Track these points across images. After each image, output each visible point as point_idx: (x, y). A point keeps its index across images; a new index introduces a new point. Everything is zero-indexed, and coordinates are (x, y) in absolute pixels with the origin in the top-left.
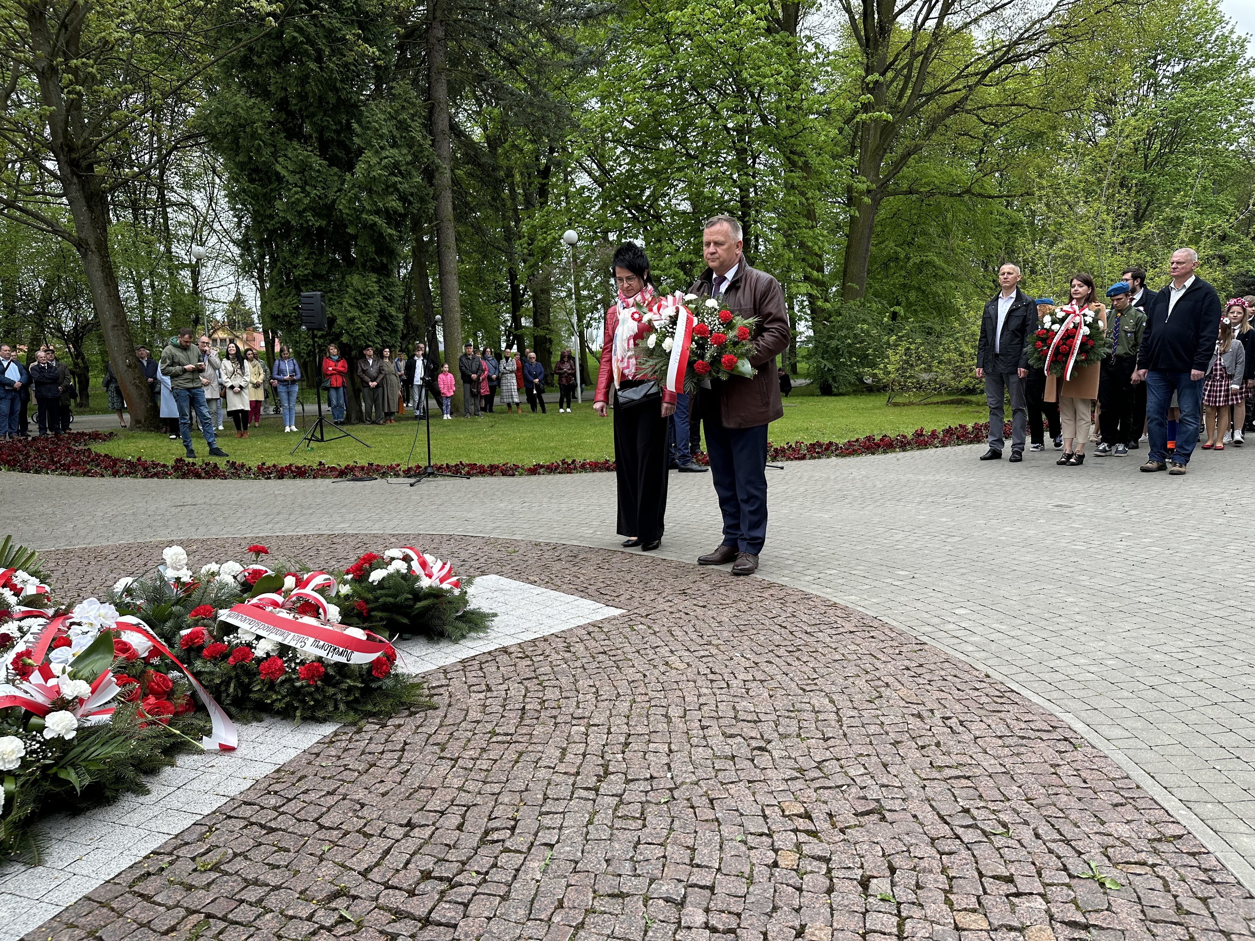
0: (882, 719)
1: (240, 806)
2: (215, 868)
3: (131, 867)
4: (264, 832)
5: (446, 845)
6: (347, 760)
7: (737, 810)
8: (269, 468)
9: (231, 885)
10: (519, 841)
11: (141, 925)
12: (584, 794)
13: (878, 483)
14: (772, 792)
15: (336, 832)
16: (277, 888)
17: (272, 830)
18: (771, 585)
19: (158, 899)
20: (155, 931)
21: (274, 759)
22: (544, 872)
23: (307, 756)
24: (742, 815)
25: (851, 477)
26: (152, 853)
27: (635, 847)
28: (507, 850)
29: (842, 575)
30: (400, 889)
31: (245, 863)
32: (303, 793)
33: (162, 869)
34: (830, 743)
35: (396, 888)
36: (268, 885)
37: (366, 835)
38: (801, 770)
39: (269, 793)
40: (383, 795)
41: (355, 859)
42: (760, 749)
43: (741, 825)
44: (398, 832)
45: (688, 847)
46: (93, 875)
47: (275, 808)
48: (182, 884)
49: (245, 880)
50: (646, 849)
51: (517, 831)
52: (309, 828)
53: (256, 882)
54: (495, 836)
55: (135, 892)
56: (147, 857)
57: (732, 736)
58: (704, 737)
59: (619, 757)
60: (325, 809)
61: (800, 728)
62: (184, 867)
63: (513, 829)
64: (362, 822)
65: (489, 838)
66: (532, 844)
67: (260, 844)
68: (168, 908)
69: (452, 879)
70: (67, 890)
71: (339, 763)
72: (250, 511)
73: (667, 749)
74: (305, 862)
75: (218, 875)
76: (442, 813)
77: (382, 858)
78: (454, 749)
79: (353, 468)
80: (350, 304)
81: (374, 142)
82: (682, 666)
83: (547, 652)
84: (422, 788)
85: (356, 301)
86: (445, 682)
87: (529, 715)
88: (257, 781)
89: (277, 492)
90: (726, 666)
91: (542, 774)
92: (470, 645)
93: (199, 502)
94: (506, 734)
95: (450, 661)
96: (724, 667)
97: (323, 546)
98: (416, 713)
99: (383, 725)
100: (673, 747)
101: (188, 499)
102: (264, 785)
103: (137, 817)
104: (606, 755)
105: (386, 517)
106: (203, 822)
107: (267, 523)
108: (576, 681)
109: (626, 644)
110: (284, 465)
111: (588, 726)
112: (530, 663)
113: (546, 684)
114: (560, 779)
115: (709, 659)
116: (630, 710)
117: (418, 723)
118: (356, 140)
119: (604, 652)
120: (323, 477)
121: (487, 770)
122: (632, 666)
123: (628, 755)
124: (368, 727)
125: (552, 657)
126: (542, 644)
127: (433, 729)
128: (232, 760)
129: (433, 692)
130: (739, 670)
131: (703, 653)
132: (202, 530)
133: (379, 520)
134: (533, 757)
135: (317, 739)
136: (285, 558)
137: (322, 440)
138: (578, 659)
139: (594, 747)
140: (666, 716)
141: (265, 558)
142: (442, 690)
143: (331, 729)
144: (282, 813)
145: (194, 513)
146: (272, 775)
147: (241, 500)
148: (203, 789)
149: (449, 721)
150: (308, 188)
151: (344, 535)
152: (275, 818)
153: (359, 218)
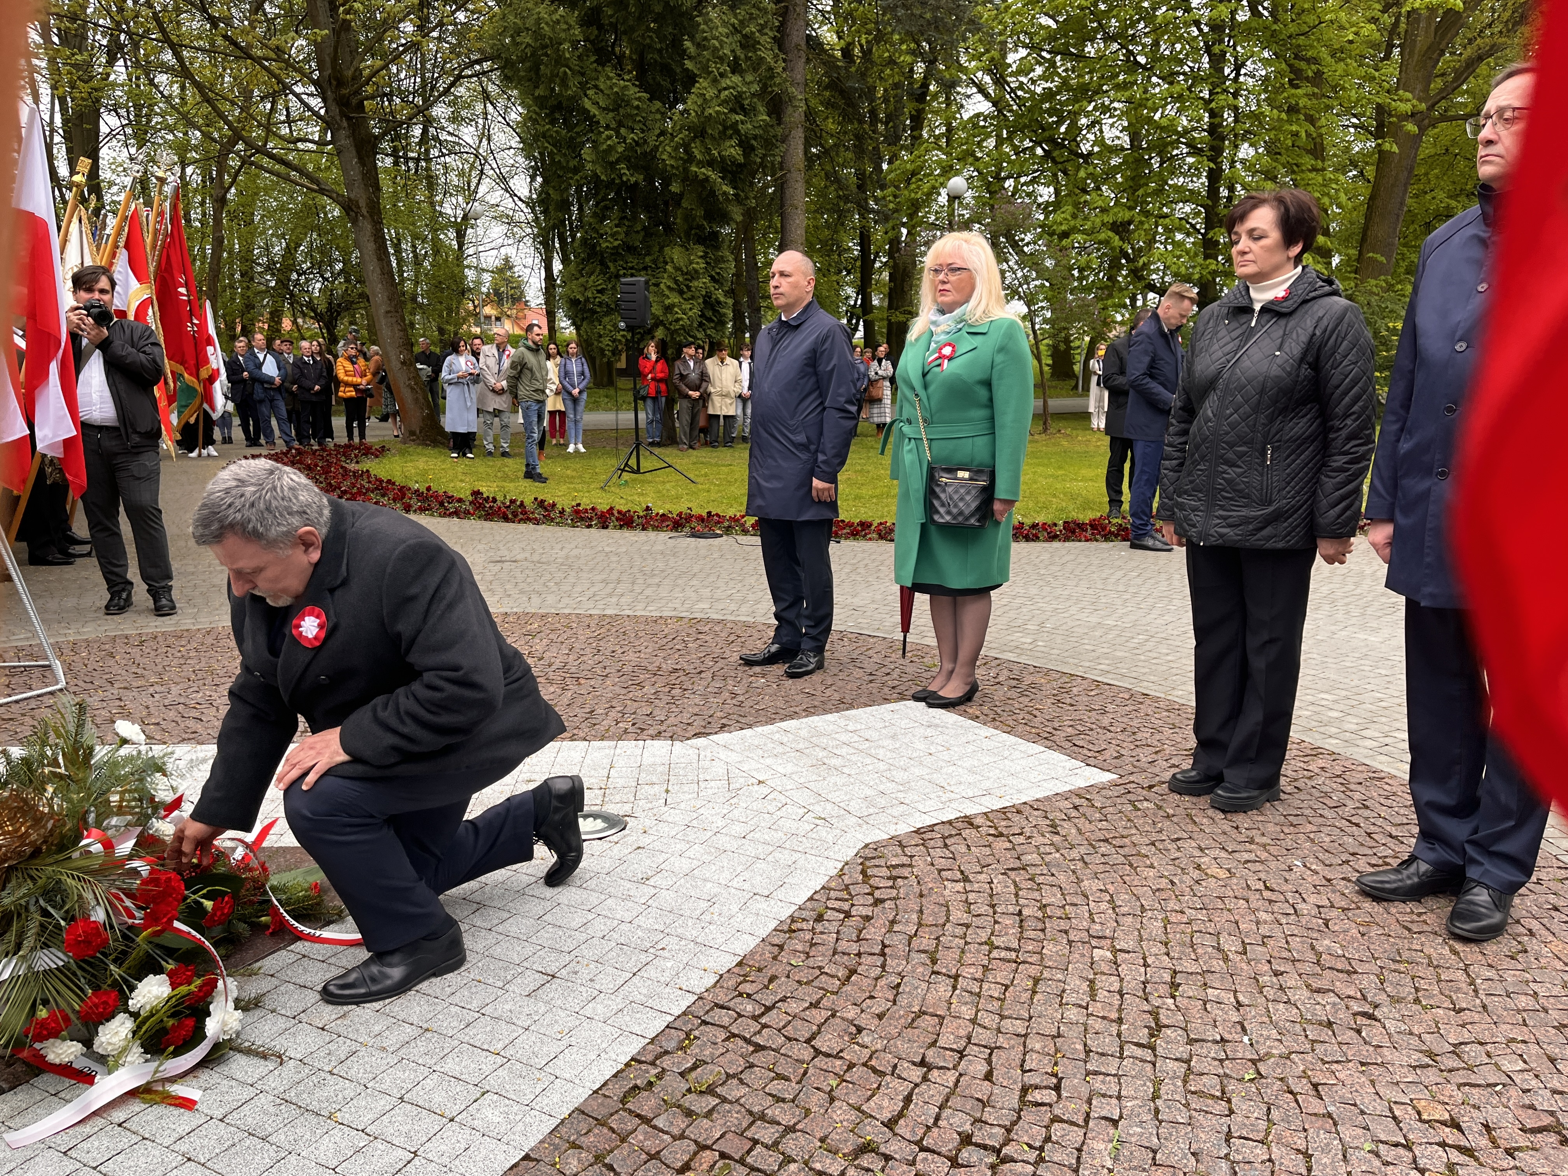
0: (1533, 986)
1: (712, 1009)
2: (710, 1091)
3: (615, 1076)
4: (751, 1049)
5: (978, 1100)
6: (819, 961)
7: (1355, 1105)
8: (586, 511)
9: (736, 1118)
10: (1071, 1109)
11: (652, 1157)
12: (1139, 1052)
14: (1397, 1083)
15: (838, 1063)
16: (791, 1129)
17: (759, 1048)
19: (660, 1122)
20: (668, 1166)
21: (730, 947)
22: (1115, 1159)
23: (769, 948)
24: (1362, 1112)
26: (632, 1059)
27: (1227, 1141)
28: (1056, 1119)
30: (939, 1154)
31: (744, 1090)
32: (780, 1000)
33: (650, 1084)
34: (1466, 1016)
35: (933, 1152)
36: (779, 1124)
37: (874, 1070)
38: (1431, 1054)
39: (741, 995)
40: (880, 1016)
41: (872, 1102)
42: (1364, 1014)
43: (1366, 1128)
44: (916, 1074)
45: (1298, 1150)
46: (577, 1081)
47: (756, 1018)
48: (679, 1106)
49: (751, 1113)
50: (1243, 1146)
51: (1064, 1094)
52: (807, 1053)
53: (762, 1117)
54: (1036, 1096)
55: (631, 1112)
56: (628, 1065)
58: (1282, 988)
59: (1171, 1001)
60: (815, 1028)
61: (1417, 990)
62: (674, 1086)
63: (1057, 1088)
64: (866, 1053)
65: (1029, 1098)
66: (1088, 1114)
67: (752, 1066)
68: (675, 1138)
69: (999, 1151)
70: (556, 1098)
72: (584, 575)
73: (1232, 1000)
74: (814, 1099)
75: (717, 1101)
76: (961, 1054)
77: (906, 1106)
78: (947, 961)
79: (689, 518)
80: (669, 287)
81: (712, 67)
82: (1223, 874)
83: (1028, 831)
84: (925, 1013)
85: (676, 282)
86: (905, 860)
87: (1030, 923)
88: (721, 976)
89: (607, 549)
90: (1286, 881)
91: (1072, 1014)
92: (921, 807)
93: (518, 557)
94: (1008, 949)
95: (903, 829)
96: (1282, 881)
97: (688, 635)
98: (882, 901)
99: (848, 915)
100: (1241, 998)
101: (504, 552)
102: (731, 983)
103: (600, 1009)
104: (1150, 998)
105: (751, 597)
106: (676, 1025)
107: (610, 595)
108: (1079, 881)
109: (1134, 831)
110: (603, 507)
111: (1115, 951)
112: (1008, 845)
113: (1040, 880)
114: (1099, 1025)
115: (1258, 866)
116: (1166, 933)
117: (891, 918)
118: (689, 64)
119: (1106, 841)
120: (656, 528)
121: (999, 999)
122: (1152, 866)
123: (1182, 1002)
124: (829, 914)
125: (1038, 840)
126: (1016, 818)
127: (912, 929)
128: (683, 943)
129: (895, 873)
130: (1306, 888)
131: (1246, 856)
132: (536, 600)
133: (744, 601)
134: (1054, 987)
135: (773, 925)
136: (649, 650)
137: (638, 471)
138: (1072, 847)
139: (1132, 984)
140: (1219, 949)
141: (626, 648)
142: (905, 872)
143: (786, 912)
144: (765, 1026)
145: (518, 575)
146: (736, 970)
147: (567, 557)
148: (662, 979)
149: (928, 919)
150: (623, 131)
151: (708, 621)
152: (759, 1032)
153: (686, 170)
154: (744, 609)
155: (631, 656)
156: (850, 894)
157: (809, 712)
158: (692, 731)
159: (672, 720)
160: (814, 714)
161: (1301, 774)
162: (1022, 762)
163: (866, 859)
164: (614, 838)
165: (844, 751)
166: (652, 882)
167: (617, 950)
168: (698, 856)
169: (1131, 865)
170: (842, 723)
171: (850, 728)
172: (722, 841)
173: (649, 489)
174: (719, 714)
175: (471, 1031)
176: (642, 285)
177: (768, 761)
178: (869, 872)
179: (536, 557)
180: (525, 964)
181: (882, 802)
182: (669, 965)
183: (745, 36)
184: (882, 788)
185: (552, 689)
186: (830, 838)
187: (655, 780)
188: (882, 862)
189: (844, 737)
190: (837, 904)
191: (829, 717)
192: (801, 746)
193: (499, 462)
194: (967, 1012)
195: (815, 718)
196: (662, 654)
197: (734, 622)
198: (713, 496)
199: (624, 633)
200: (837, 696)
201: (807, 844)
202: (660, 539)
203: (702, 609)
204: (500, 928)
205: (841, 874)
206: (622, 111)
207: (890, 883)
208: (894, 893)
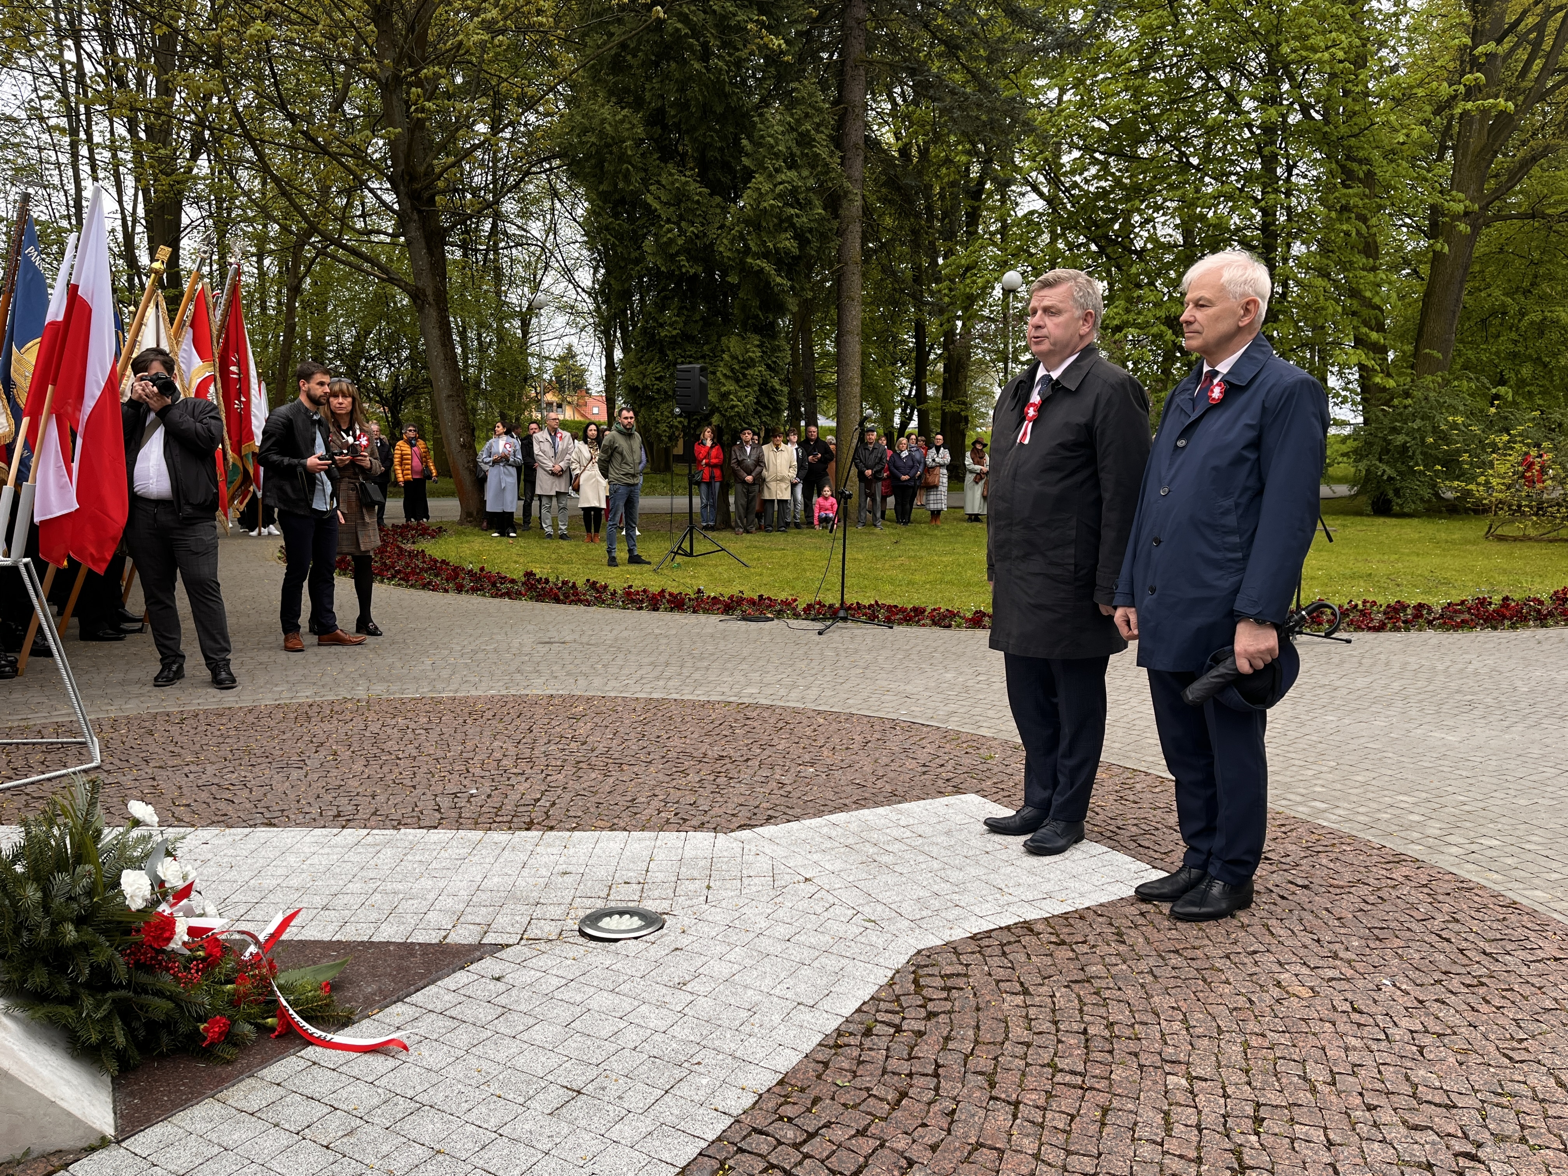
1: (749, 1134)
6: (867, 1081)
8: (638, 593)
13: (1519, 683)
18: (1399, 859)
21: (771, 1063)
23: (813, 1065)
25: (1471, 668)
29: (1509, 849)
32: (824, 1126)
39: (781, 1118)
40: (934, 1148)
42: (1469, 1156)
47: (797, 1146)
57: (1416, 1128)
58: (1375, 1125)
59: (1254, 1138)
60: (861, 1159)
61: (1522, 1127)
71: (858, 1082)
72: (632, 658)
73: (1322, 1138)
78: (1007, 1086)
79: (740, 601)
80: (725, 375)
81: (768, 163)
82: (1305, 993)
83: (1091, 939)
84: (982, 1145)
85: (732, 370)
86: (960, 969)
87: (1097, 1043)
88: (761, 1096)
89: (657, 631)
90: (1375, 1001)
91: (1147, 1151)
92: (977, 911)
93: (568, 639)
94: (1073, 1073)
95: (958, 934)
96: (1371, 1002)
97: (736, 721)
98: (935, 1014)
99: (898, 1029)
100: (1332, 1136)
101: (553, 633)
102: (771, 1105)
103: (628, 1131)
104: (1232, 1133)
105: (801, 682)
106: (709, 1152)
107: (658, 678)
108: (1149, 997)
109: (1207, 942)
110: (655, 589)
111: (1191, 1078)
112: (1071, 955)
113: (1107, 994)
114: (1175, 1165)
115: (1345, 985)
116: (1247, 1059)
117: (945, 1034)
118: (746, 161)
119: (1176, 952)
120: (706, 611)
121: (1065, 1131)
122: (1227, 982)
123: (1267, 1140)
124: (879, 1029)
125: (1102, 949)
126: (1079, 924)
127: (968, 1047)
128: (720, 1057)
129: (949, 983)
130: (1397, 1011)
131: (1330, 973)
132: (582, 682)
133: (794, 686)
134: (1126, 1120)
135: (818, 1038)
136: (695, 736)
137: (691, 555)
138: (1140, 958)
139: (1210, 1119)
140: (1305, 1078)
141: (671, 733)
142: (961, 982)
143: (832, 1025)
144: (807, 1156)
145: (566, 656)
146: (776, 1090)
147: (616, 639)
148: (696, 1098)
149: (985, 1036)
150: (683, 224)
151: (757, 706)
152: (800, 1163)
153: (742, 262)
154: (794, 694)
155: (676, 742)
156: (901, 1005)
157: (860, 804)
158: (736, 822)
159: (716, 811)
160: (864, 807)
161: (1384, 882)
162: (1083, 862)
163: (919, 966)
164: (651, 938)
165: (896, 847)
166: (688, 987)
167: (649, 1063)
168: (739, 960)
169: (1204, 980)
170: (894, 816)
171: (902, 823)
172: (764, 943)
173: (702, 572)
174: (764, 805)
175: (486, 1154)
176: (697, 372)
177: (816, 857)
178: (922, 982)
179: (585, 639)
180: (550, 1077)
181: (936, 903)
182: (704, 1082)
183: (801, 134)
184: (936, 888)
185: (593, 776)
186: (880, 943)
187: (696, 874)
188: (935, 971)
189: (896, 833)
190: (887, 1017)
191: (881, 810)
192: (850, 841)
193: (554, 544)
194: (1029, 1145)
195: (866, 812)
196: (708, 740)
197: (783, 708)
198: (765, 580)
199: (670, 718)
200: (888, 788)
201: (855, 949)
202: (711, 622)
203: (751, 694)
204: (525, 1036)
205: (891, 984)
206: (683, 205)
207: (944, 995)
208: (948, 1006)
